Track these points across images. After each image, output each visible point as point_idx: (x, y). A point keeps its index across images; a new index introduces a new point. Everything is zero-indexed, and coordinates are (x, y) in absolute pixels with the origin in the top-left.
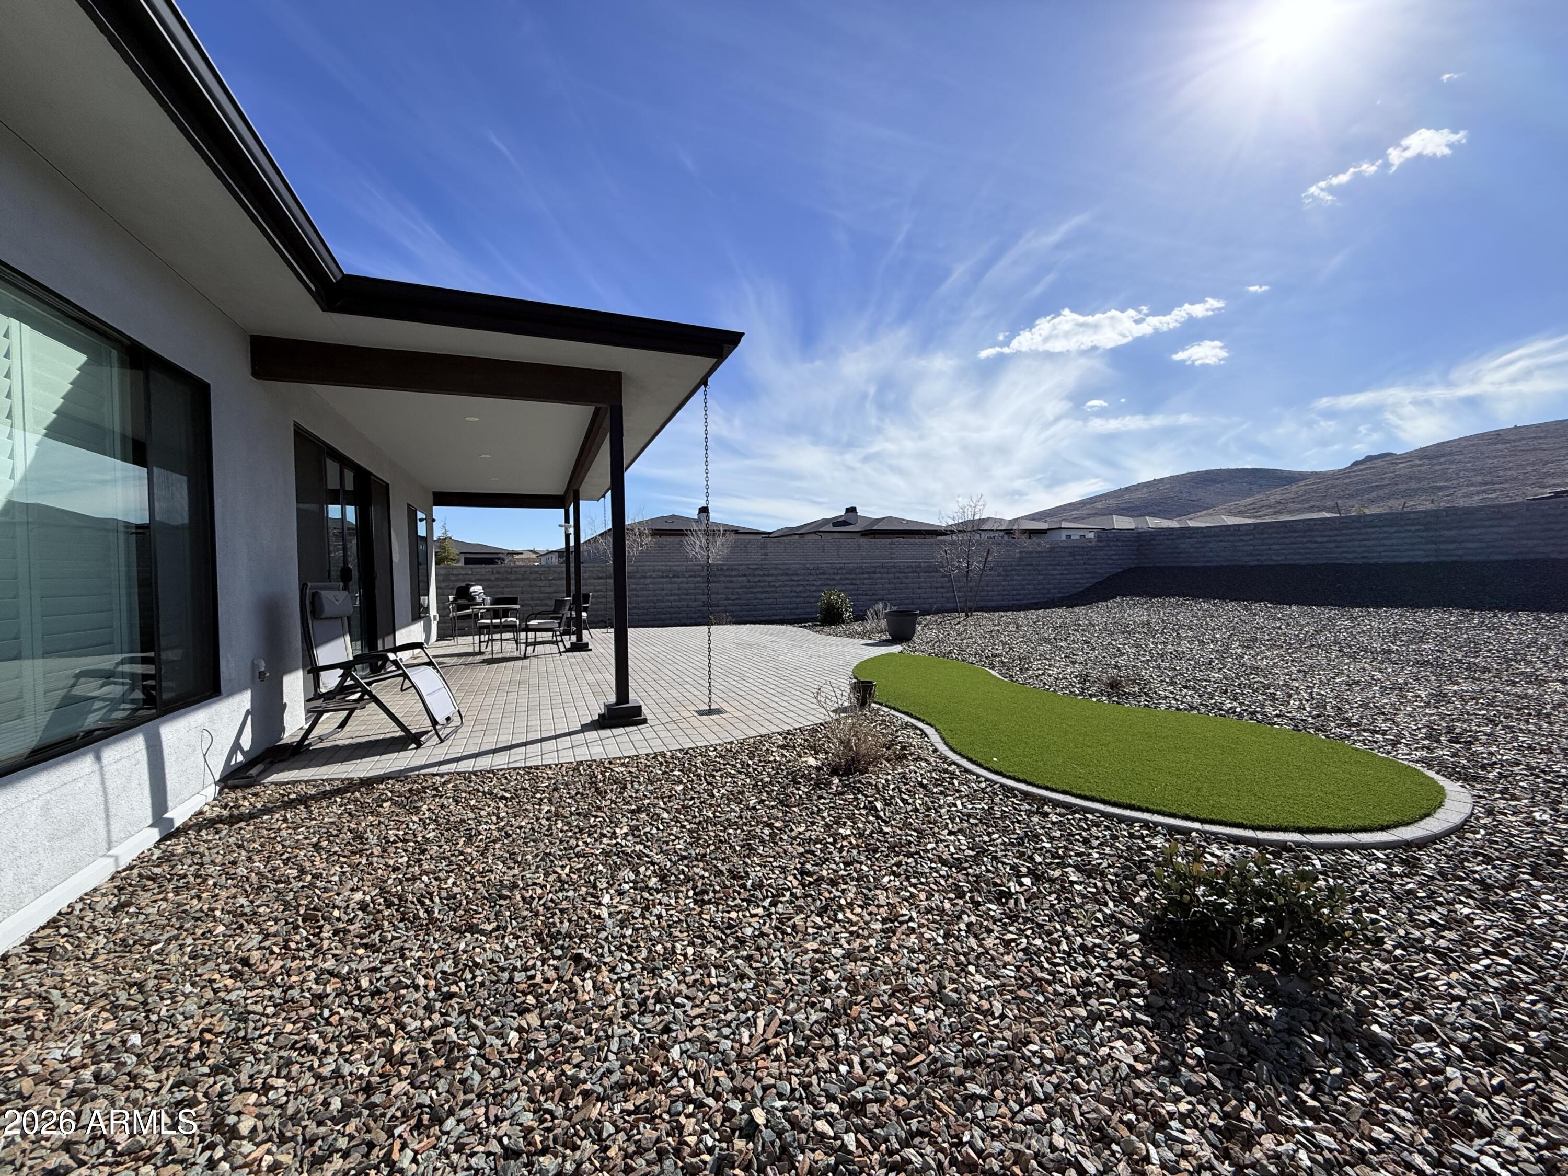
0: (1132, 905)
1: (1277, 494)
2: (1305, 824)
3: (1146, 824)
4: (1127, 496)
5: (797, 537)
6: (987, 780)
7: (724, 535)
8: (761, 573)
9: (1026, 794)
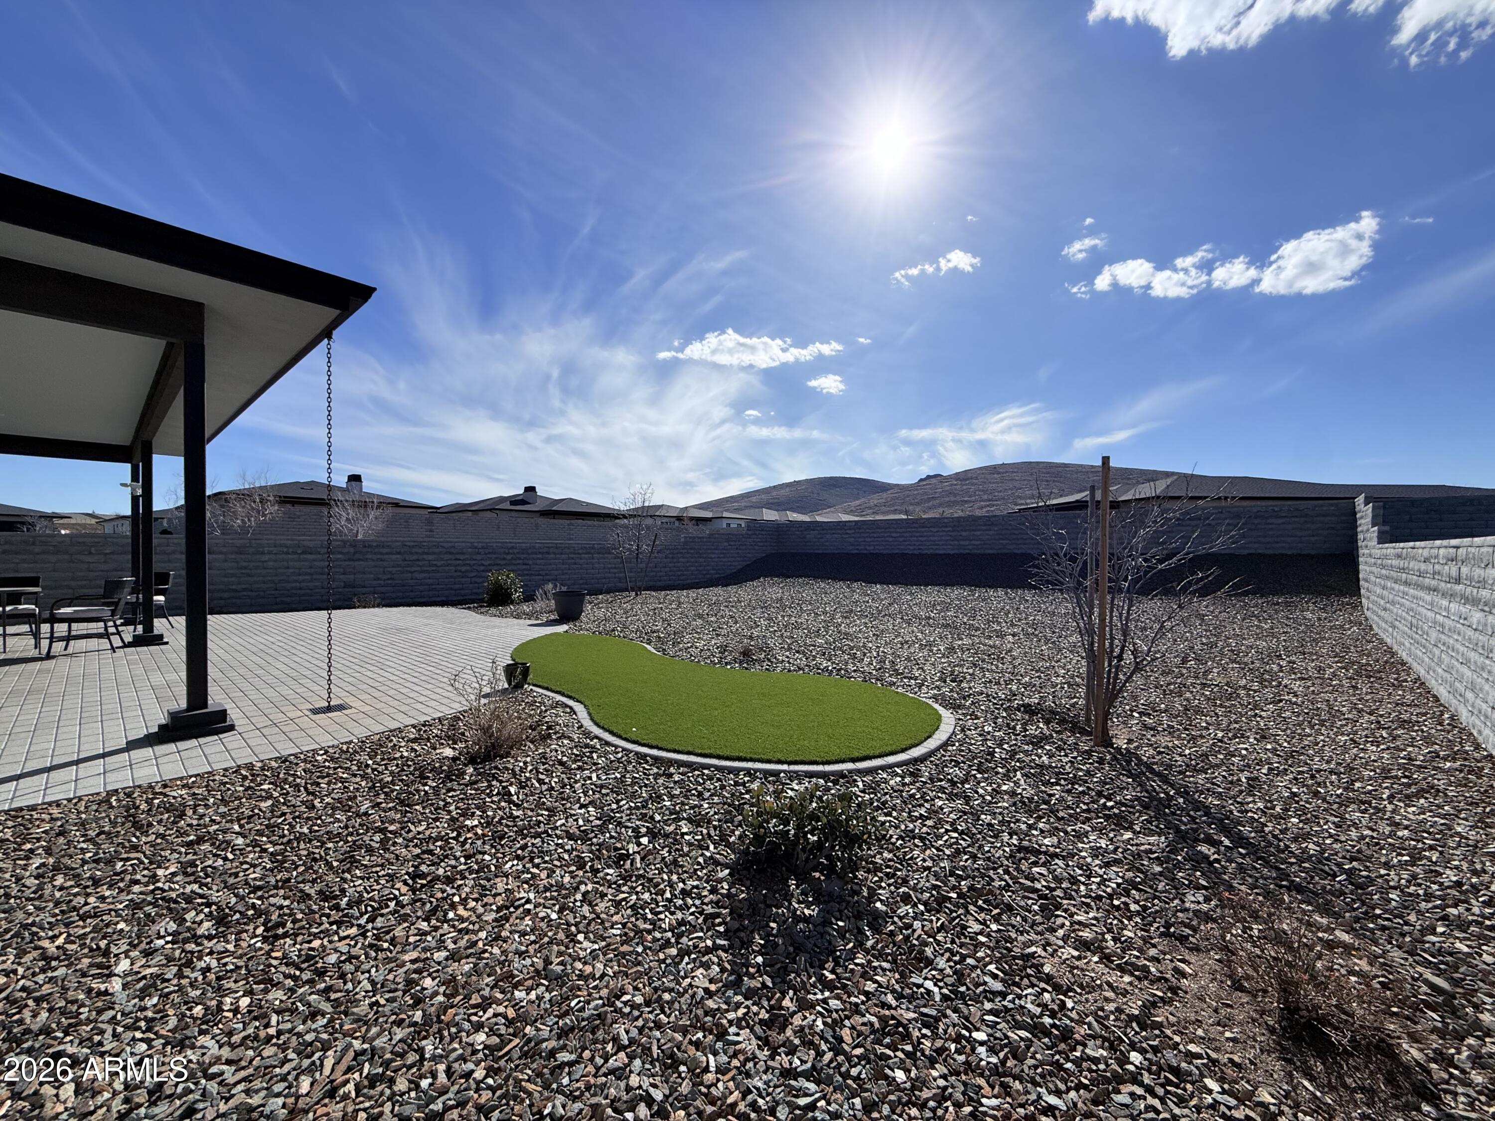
0: (728, 845)
1: (875, 499)
2: (856, 754)
3: (748, 772)
4: (774, 494)
5: (470, 514)
6: (624, 749)
7: (378, 507)
8: (420, 551)
9: (656, 759)
